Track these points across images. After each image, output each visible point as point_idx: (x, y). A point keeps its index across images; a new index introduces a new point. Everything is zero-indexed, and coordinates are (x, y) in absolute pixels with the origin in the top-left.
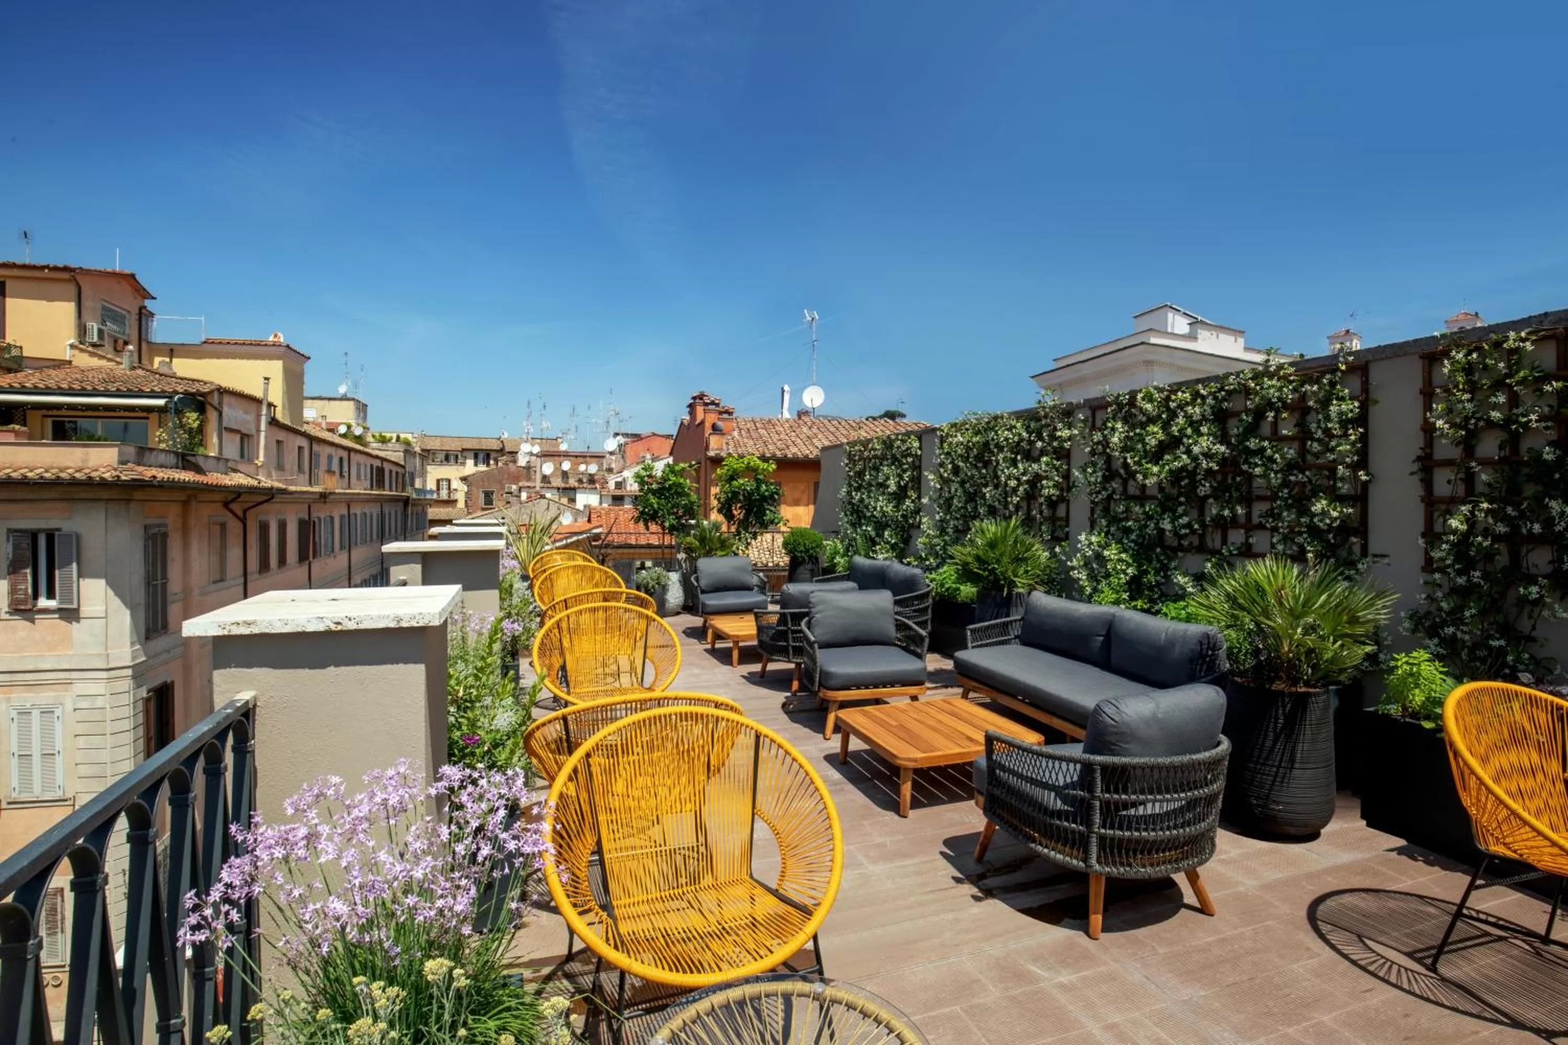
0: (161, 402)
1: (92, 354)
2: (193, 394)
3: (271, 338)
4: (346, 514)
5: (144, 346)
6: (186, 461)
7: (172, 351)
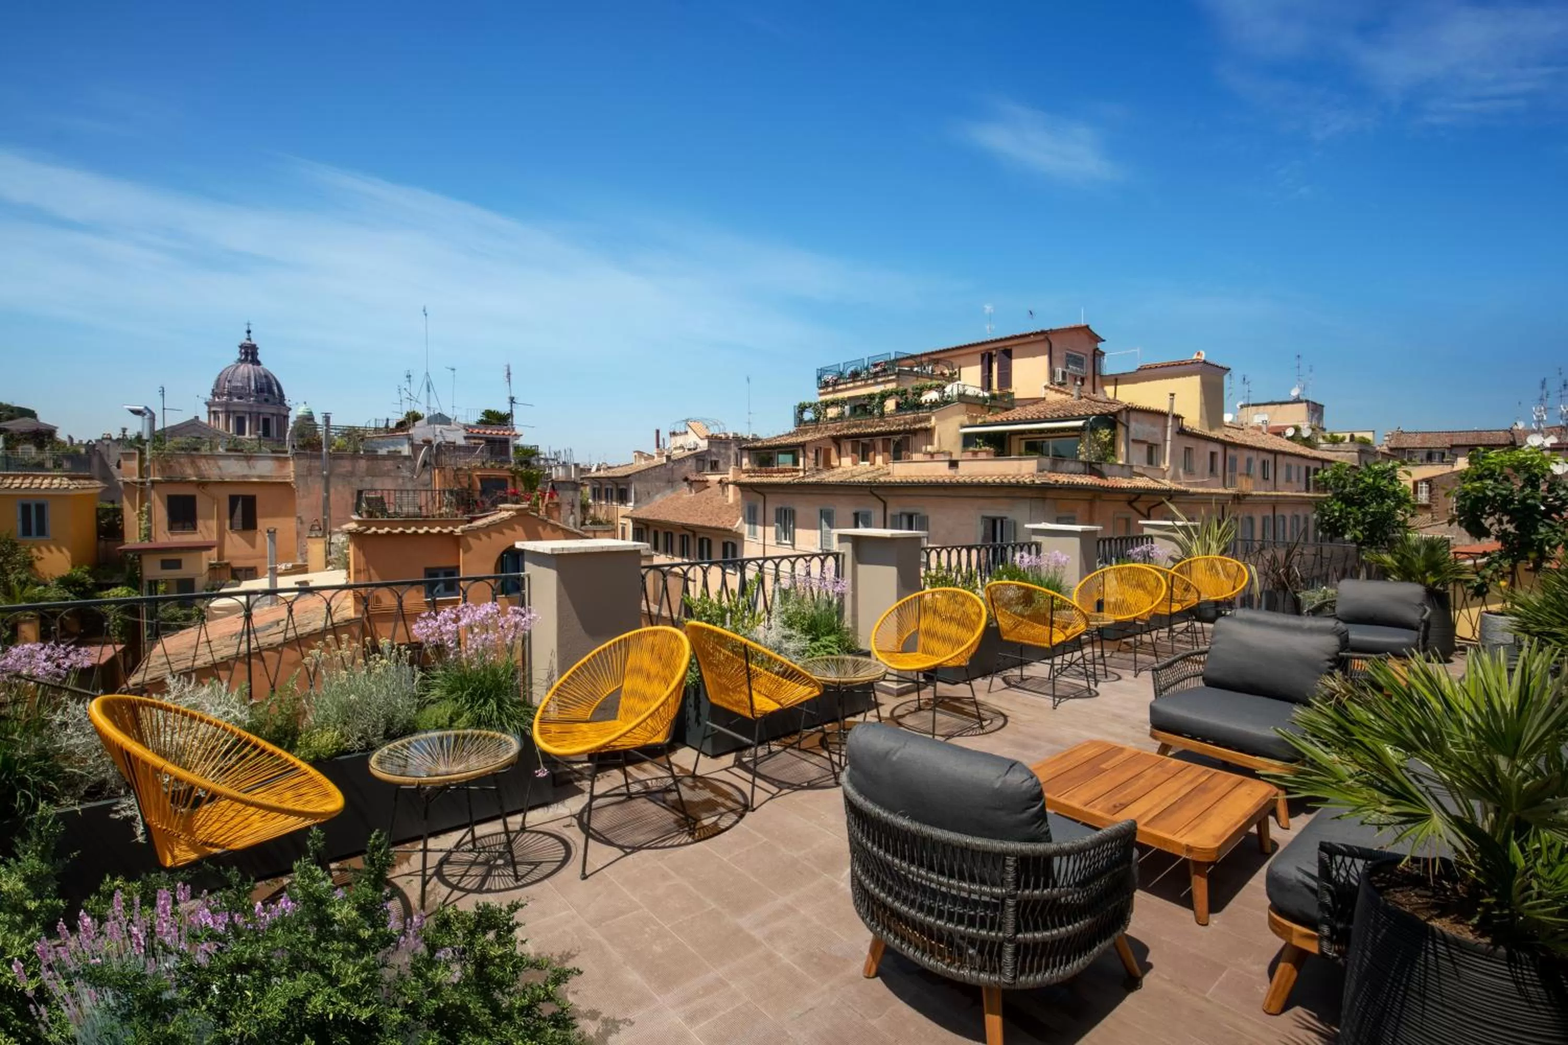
0: (1080, 423)
1: (1057, 391)
2: (1105, 415)
3: (1195, 357)
4: (1271, 515)
5: (1097, 378)
6: (1091, 469)
7: (1116, 380)
